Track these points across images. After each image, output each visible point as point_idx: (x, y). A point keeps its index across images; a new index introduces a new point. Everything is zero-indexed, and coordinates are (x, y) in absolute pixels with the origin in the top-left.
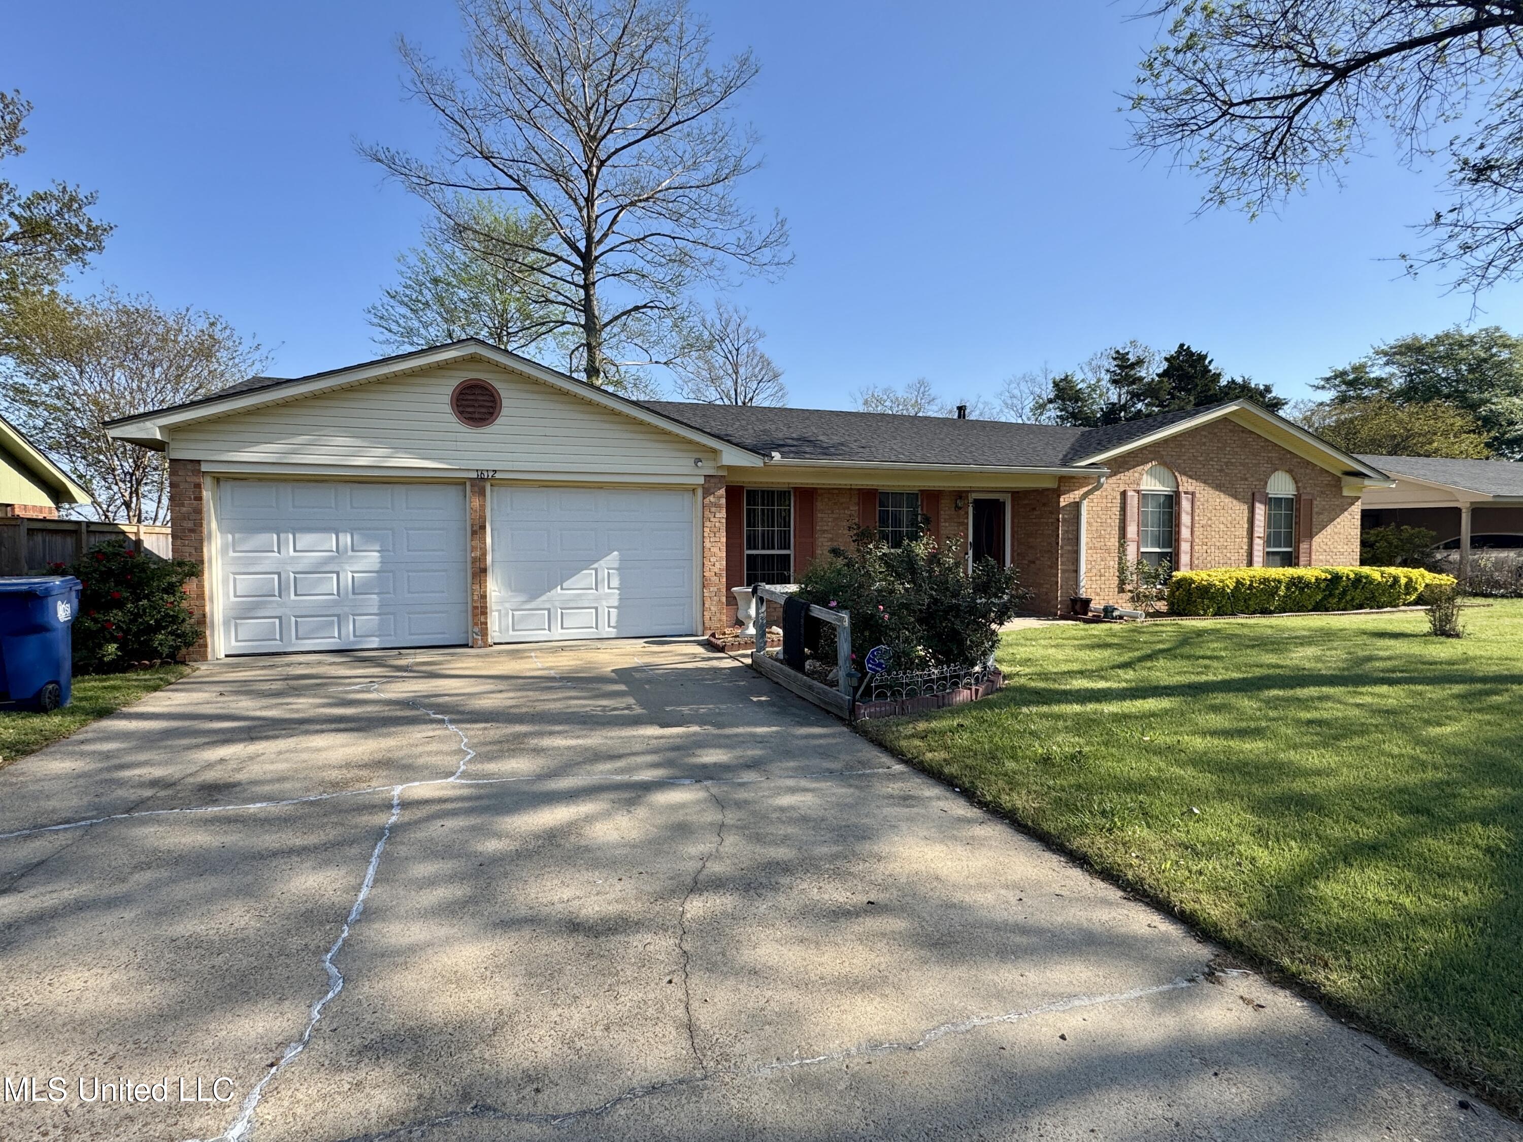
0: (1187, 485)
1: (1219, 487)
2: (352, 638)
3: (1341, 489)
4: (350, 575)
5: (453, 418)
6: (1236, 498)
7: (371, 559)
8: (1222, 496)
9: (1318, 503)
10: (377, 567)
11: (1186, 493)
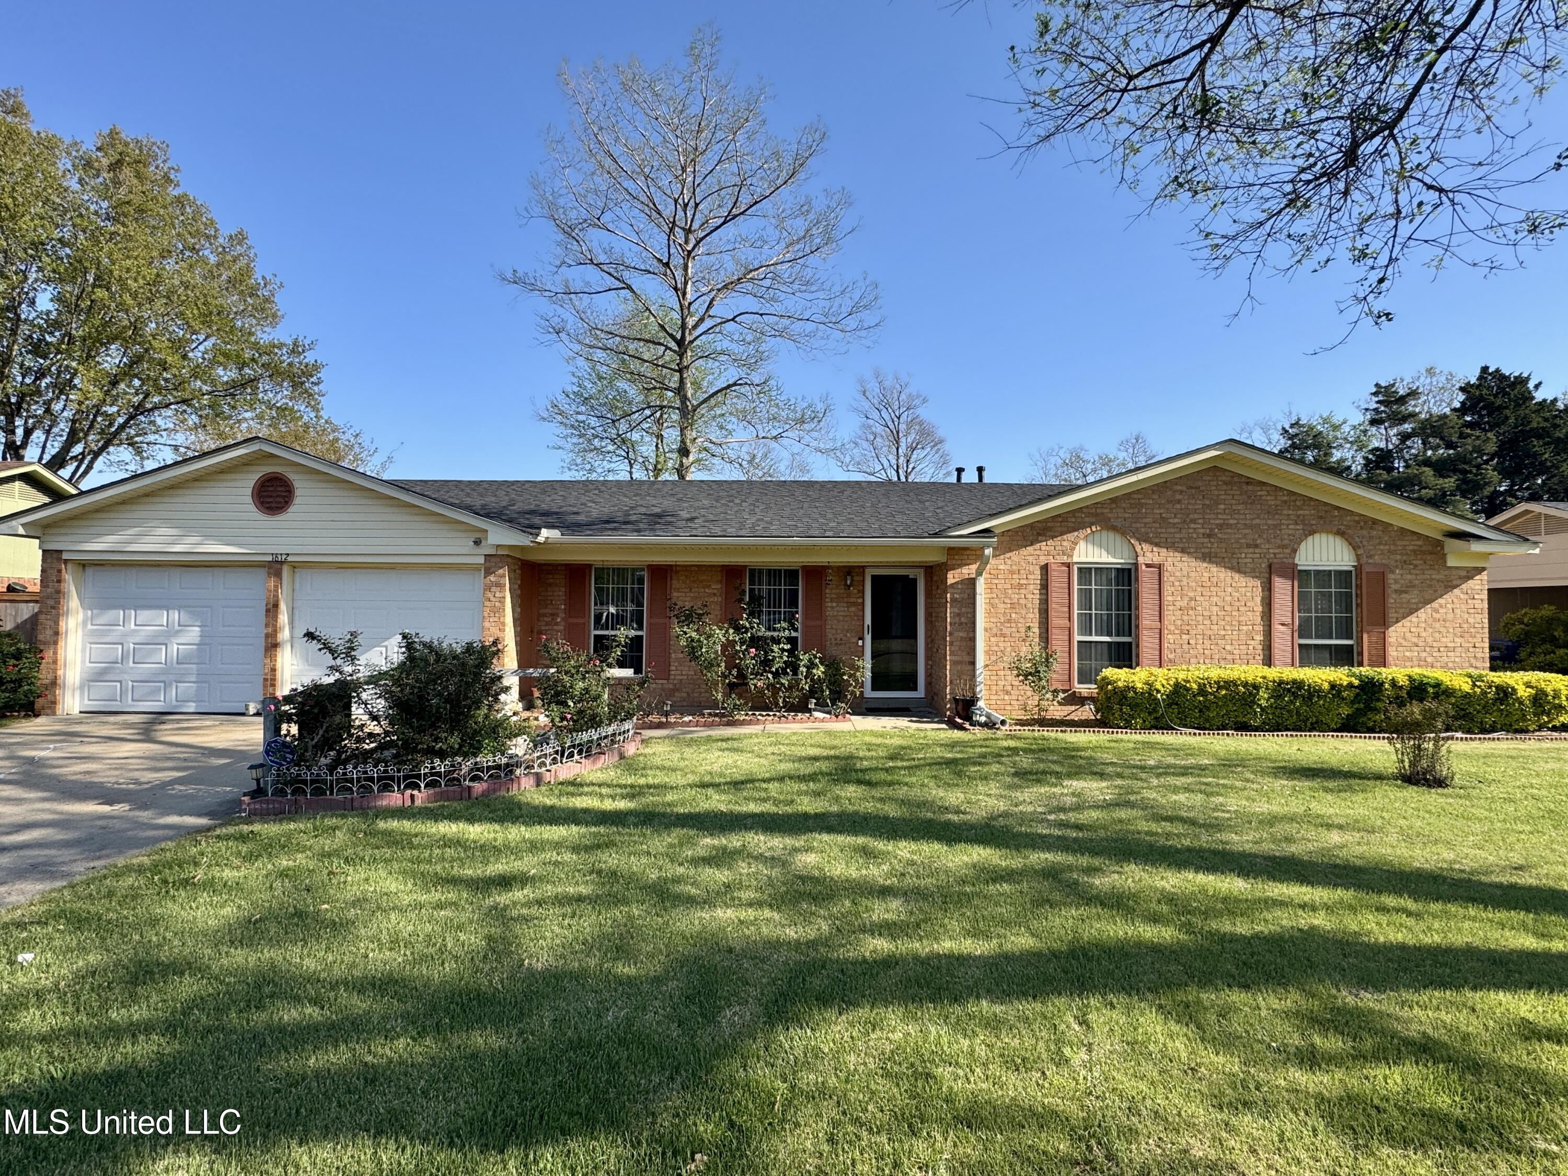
0: (1148, 554)
1: (1208, 557)
2: (174, 703)
3: (1444, 557)
4: (175, 647)
5: (253, 508)
6: (1239, 571)
7: (194, 634)
8: (1214, 569)
9: (1395, 579)
10: (197, 640)
11: (1148, 566)
